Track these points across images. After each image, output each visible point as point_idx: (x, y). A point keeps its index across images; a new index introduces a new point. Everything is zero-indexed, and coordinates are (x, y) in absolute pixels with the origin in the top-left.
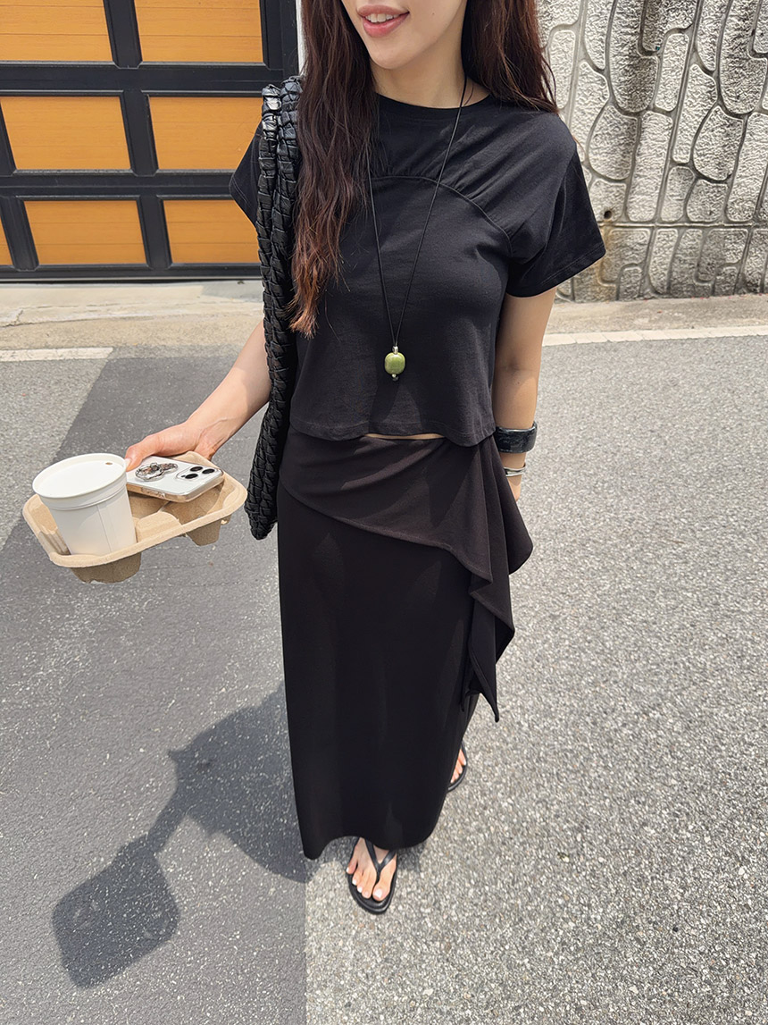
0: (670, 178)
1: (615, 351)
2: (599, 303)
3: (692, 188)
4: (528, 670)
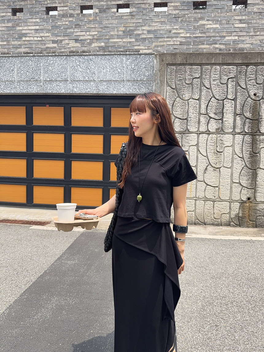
1: (253, 243)
2: (250, 228)
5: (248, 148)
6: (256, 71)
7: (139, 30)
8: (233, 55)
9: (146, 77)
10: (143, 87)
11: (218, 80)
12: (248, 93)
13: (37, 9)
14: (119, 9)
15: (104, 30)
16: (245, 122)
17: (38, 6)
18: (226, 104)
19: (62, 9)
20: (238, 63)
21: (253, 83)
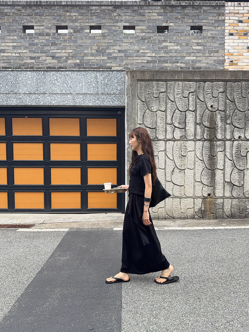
0: (225, 185)
1: (216, 231)
2: (211, 220)
3: (232, 188)
4: (191, 311)
5: (207, 152)
6: (212, 86)
7: (111, 49)
8: (193, 73)
9: (118, 91)
10: (116, 99)
11: (180, 94)
12: (206, 105)
13: (15, 28)
14: (91, 30)
15: (79, 48)
16: (204, 130)
17: (15, 25)
18: (188, 115)
19: (39, 28)
20: (197, 80)
21: (209, 96)
